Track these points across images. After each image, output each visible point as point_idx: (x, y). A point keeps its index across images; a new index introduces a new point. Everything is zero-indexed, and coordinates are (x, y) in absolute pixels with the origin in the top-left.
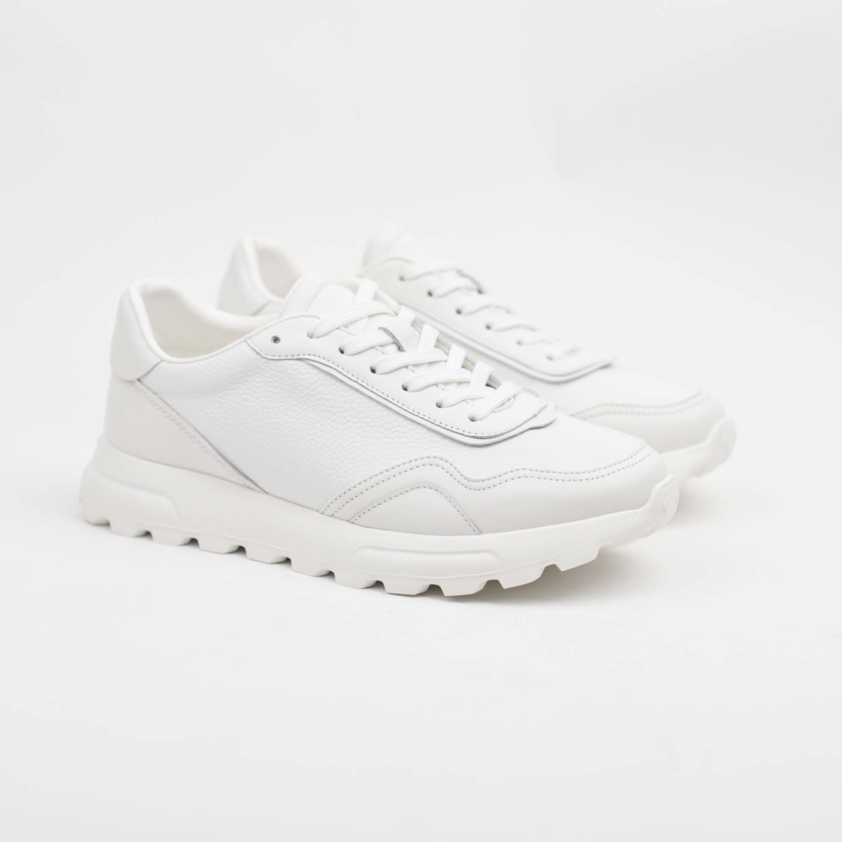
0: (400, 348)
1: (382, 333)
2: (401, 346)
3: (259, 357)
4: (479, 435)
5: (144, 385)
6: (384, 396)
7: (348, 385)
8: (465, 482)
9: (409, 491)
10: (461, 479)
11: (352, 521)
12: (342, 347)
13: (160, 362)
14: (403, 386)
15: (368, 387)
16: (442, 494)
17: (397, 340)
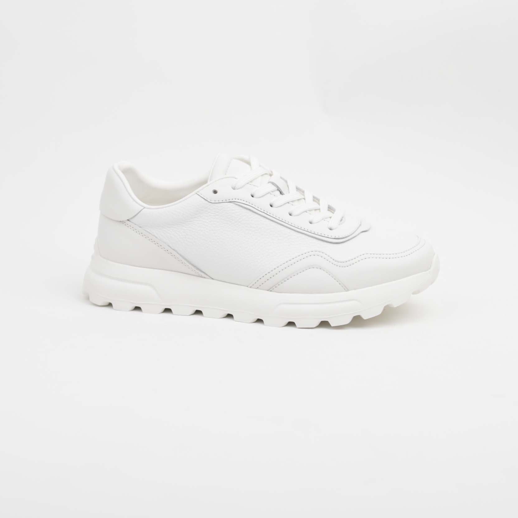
0: (281, 193)
1: (270, 185)
2: (282, 191)
3: (206, 202)
4: (337, 237)
5: (133, 223)
6: (281, 219)
7: (260, 215)
8: (336, 263)
9: (305, 271)
10: (334, 262)
11: (271, 290)
12: (253, 193)
13: (143, 209)
14: (289, 213)
15: (270, 215)
16: (324, 271)
17: (279, 188)
